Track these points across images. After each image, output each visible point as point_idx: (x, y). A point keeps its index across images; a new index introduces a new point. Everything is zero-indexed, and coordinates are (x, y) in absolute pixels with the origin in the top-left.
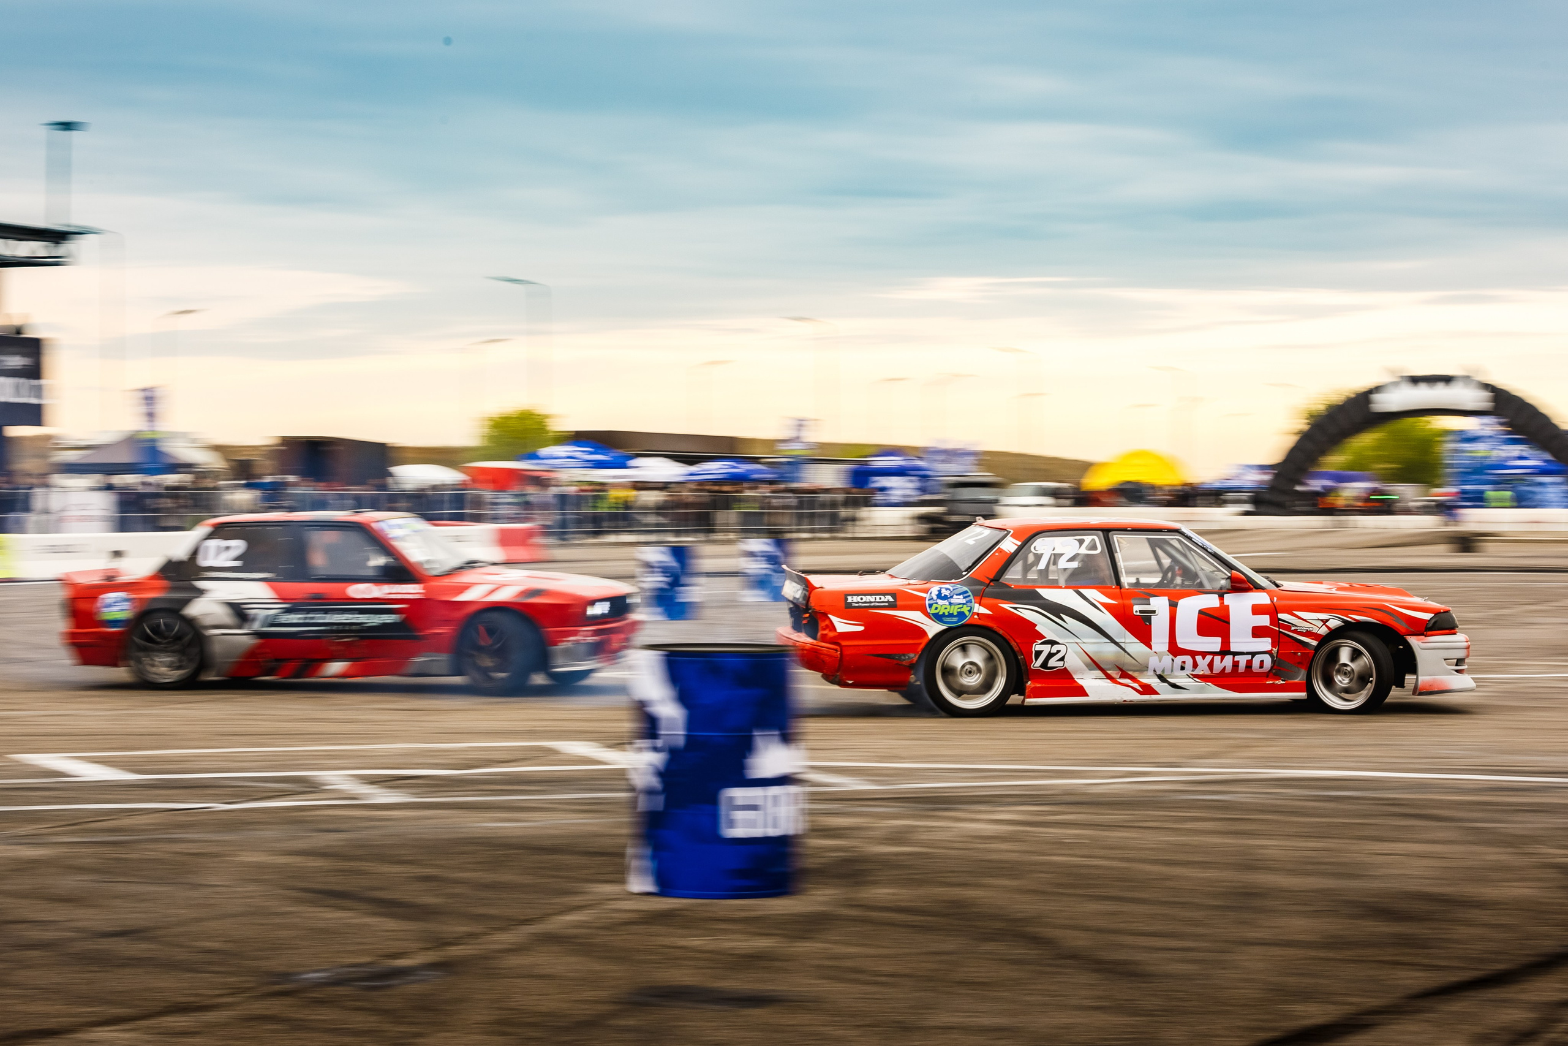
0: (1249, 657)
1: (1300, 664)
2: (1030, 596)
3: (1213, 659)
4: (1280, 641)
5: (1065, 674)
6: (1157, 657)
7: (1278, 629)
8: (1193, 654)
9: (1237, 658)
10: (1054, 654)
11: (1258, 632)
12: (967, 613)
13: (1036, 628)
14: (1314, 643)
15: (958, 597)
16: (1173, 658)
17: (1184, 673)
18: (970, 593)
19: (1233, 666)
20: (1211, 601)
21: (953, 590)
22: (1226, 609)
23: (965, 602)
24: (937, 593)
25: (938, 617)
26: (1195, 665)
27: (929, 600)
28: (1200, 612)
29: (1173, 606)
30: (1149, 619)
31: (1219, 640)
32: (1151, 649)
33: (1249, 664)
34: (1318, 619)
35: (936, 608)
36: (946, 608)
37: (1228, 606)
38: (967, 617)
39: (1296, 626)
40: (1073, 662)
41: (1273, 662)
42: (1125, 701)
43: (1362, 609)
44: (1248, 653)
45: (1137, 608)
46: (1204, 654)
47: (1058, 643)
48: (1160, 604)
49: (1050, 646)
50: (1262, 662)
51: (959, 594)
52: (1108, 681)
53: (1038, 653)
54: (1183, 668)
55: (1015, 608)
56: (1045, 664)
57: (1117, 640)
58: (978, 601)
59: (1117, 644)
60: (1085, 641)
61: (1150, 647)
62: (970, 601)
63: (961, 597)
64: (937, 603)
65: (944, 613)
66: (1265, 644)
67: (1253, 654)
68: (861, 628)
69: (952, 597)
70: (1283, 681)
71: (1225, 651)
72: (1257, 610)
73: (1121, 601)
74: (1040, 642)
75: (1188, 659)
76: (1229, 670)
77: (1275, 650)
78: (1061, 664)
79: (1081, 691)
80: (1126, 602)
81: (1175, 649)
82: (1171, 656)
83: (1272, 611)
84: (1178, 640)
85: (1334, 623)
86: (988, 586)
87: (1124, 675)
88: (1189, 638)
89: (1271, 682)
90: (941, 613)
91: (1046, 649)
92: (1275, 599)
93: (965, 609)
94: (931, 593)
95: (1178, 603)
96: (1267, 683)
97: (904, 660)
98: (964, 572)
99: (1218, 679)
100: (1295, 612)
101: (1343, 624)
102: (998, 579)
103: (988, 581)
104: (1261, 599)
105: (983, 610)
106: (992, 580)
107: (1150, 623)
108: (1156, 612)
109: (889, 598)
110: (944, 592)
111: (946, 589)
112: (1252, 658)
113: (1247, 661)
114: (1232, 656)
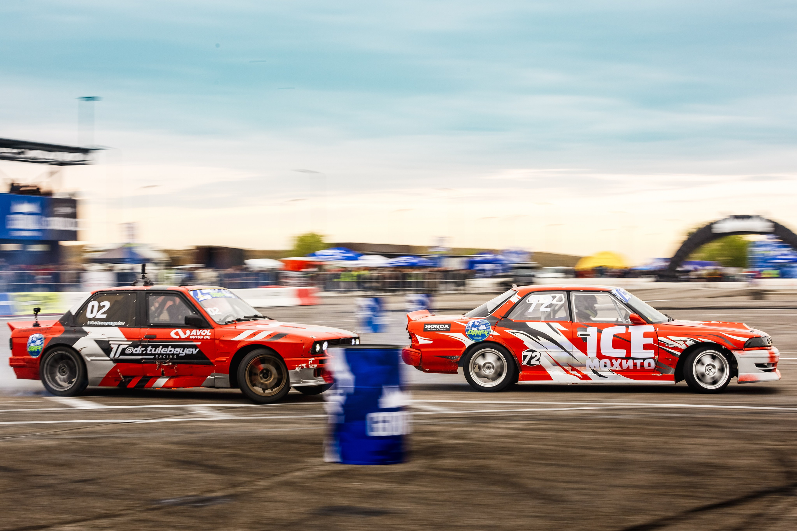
0: (642, 361)
1: (671, 365)
2: (522, 326)
3: (622, 361)
4: (659, 352)
5: (540, 368)
6: (590, 360)
7: (658, 345)
8: (610, 358)
9: (635, 361)
10: (534, 357)
11: (647, 347)
12: (487, 335)
13: (524, 343)
14: (679, 354)
15: (483, 326)
16: (600, 360)
17: (606, 369)
18: (490, 324)
19: (633, 365)
20: (621, 330)
21: (481, 322)
22: (628, 334)
23: (486, 329)
24: (472, 324)
25: (471, 337)
26: (612, 365)
27: (467, 327)
28: (614, 336)
29: (600, 332)
30: (586, 339)
31: (625, 351)
32: (587, 355)
33: (642, 365)
34: (681, 340)
35: (471, 332)
36: (475, 332)
37: (630, 333)
38: (486, 337)
39: (669, 344)
40: (545, 362)
41: (656, 363)
42: (573, 383)
43: (706, 335)
44: (641, 359)
45: (579, 333)
46: (616, 359)
47: (535, 351)
48: (592, 331)
49: (531, 353)
50: (649, 364)
51: (484, 325)
52: (565, 372)
53: (525, 357)
54: (605, 366)
55: (513, 333)
56: (529, 363)
57: (568, 350)
58: (494, 328)
59: (567, 352)
60: (550, 350)
61: (586, 354)
62: (489, 328)
63: (485, 326)
64: (471, 329)
65: (474, 335)
66: (651, 353)
67: (644, 359)
68: (431, 342)
69: (480, 326)
70: (662, 374)
72: (646, 335)
73: (571, 329)
74: (526, 350)
75: (608, 361)
76: (631, 367)
77: (657, 357)
78: (537, 362)
79: (549, 378)
80: (574, 330)
81: (600, 356)
82: (598, 360)
83: (655, 335)
84: (602, 351)
85: (690, 343)
86: (500, 320)
87: (573, 369)
88: (608, 349)
89: (654, 375)
90: (473, 335)
91: (529, 354)
92: (658, 329)
93: (486, 333)
94: (469, 323)
95: (602, 331)
96: (652, 375)
97: (453, 359)
98: (490, 313)
99: (626, 373)
100: (667, 336)
101: (695, 343)
102: (506, 317)
103: (500, 318)
104: (650, 329)
105: (496, 333)
106: (503, 318)
107: (586, 342)
108: (590, 335)
109: (447, 326)
110: (476, 323)
111: (477, 322)
112: (644, 361)
113: (641, 363)
114: (632, 360)
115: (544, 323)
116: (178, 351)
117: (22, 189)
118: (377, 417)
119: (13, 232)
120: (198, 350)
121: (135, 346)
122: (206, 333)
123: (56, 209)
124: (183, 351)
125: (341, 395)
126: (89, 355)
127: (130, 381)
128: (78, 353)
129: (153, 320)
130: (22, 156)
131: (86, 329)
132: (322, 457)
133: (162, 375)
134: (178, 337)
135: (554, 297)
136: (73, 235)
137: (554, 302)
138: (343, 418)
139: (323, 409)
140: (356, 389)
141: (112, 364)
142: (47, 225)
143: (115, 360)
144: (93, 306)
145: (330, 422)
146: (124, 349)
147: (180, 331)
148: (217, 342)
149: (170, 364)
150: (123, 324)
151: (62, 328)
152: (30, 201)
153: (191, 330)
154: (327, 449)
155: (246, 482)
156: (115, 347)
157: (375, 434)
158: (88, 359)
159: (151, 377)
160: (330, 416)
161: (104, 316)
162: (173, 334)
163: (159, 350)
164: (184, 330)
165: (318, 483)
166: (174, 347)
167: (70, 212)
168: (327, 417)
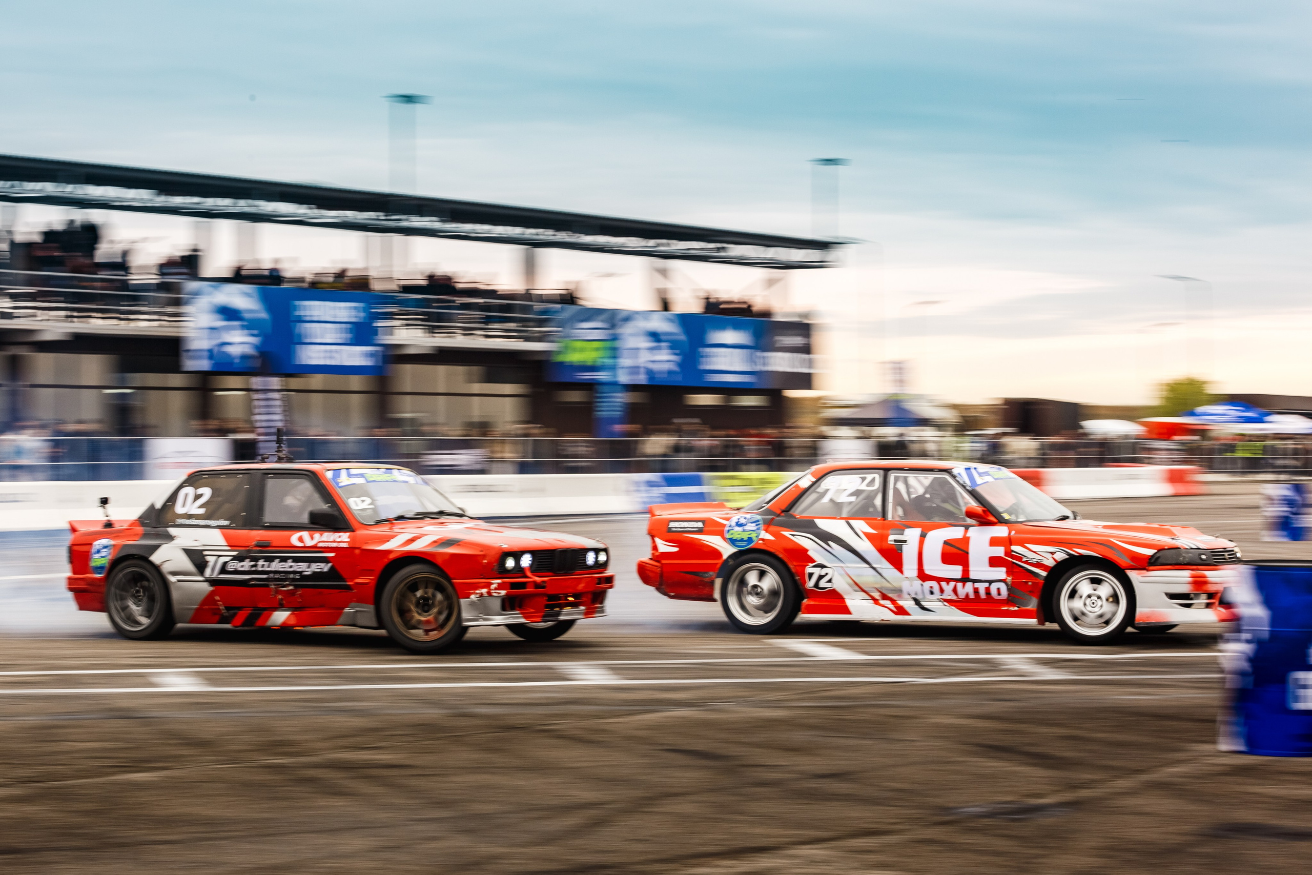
0: (987, 585)
1: (1032, 592)
2: (808, 526)
3: (956, 585)
4: (1014, 570)
5: (834, 595)
6: (909, 582)
7: (1011, 560)
8: (939, 580)
9: (977, 585)
10: (823, 577)
11: (994, 562)
12: (755, 539)
13: (808, 553)
14: (1044, 574)
16: (923, 583)
17: (932, 597)
18: (762, 522)
19: (975, 592)
20: (956, 533)
21: (749, 519)
22: (966, 540)
23: (755, 529)
24: (737, 521)
25: (733, 542)
26: (942, 591)
27: (729, 527)
28: (945, 543)
29: (923, 536)
30: (901, 548)
31: (959, 568)
32: (903, 574)
33: (988, 590)
34: (1047, 552)
35: (732, 534)
36: (740, 534)
37: (969, 538)
38: (754, 542)
39: (1027, 557)
40: (840, 584)
41: (1009, 590)
42: (882, 620)
43: (1086, 543)
45: (892, 538)
46: (948, 581)
47: (826, 567)
48: (912, 535)
49: (820, 568)
50: (998, 589)
51: (752, 523)
52: (872, 602)
53: (811, 575)
55: (793, 535)
56: (816, 585)
57: (875, 566)
58: (765, 528)
59: (874, 568)
60: (847, 564)
61: (901, 572)
63: (754, 524)
64: (734, 529)
65: (738, 538)
66: (1000, 573)
67: (991, 582)
68: (676, 549)
69: (747, 525)
70: (1018, 607)
71: (965, 579)
72: (994, 542)
73: (881, 531)
74: (812, 565)
75: (934, 584)
76: (972, 596)
77: (1010, 579)
78: (829, 585)
79: (847, 611)
80: (885, 532)
81: (923, 576)
82: (920, 582)
83: (1008, 542)
84: (926, 567)
85: (1061, 556)
86: (779, 515)
87: (885, 597)
88: (935, 566)
89: (1008, 609)
90: (735, 538)
91: (817, 572)
92: (1013, 533)
93: (753, 535)
94: (732, 521)
95: (926, 534)
96: (1003, 608)
97: (705, 577)
98: (766, 503)
99: (963, 604)
100: (1026, 545)
101: (1068, 557)
102: (787, 510)
103: (779, 512)
104: (1001, 531)
105: (768, 537)
106: (783, 511)
107: (901, 550)
108: (907, 542)
109: (700, 525)
110: (743, 521)
111: (745, 518)
112: (990, 585)
113: (986, 587)
114: (971, 583)
115: (843, 522)
116: (302, 567)
117: (722, 306)
118: (1305, 679)
119: (709, 375)
120: (330, 565)
121: (239, 558)
122: (342, 539)
123: (777, 338)
124: (309, 567)
125: (1248, 641)
126: (174, 573)
127: (235, 614)
128: (157, 568)
129: (269, 517)
130: (722, 254)
131: (172, 531)
132: (1214, 742)
133: (280, 607)
134: (301, 545)
135: (864, 479)
136: (805, 381)
137: (863, 487)
138: (1251, 679)
139: (1218, 664)
140: (1271, 632)
141: (206, 588)
142: (764, 364)
143: (212, 582)
144: (186, 495)
145: (1228, 686)
146: (225, 563)
147: (305, 534)
148: (357, 551)
149: (291, 588)
150: (226, 523)
151: (140, 529)
152: (736, 327)
153: (321, 533)
154: (1223, 728)
155: (1093, 781)
156: (211, 560)
157: (1301, 706)
158: (173, 579)
159: (265, 609)
160: (1228, 676)
161: (202, 511)
162: (294, 539)
163: (276, 566)
164: (312, 533)
165: (1209, 785)
166: (296, 560)
167: (801, 344)
168: (1224, 678)
